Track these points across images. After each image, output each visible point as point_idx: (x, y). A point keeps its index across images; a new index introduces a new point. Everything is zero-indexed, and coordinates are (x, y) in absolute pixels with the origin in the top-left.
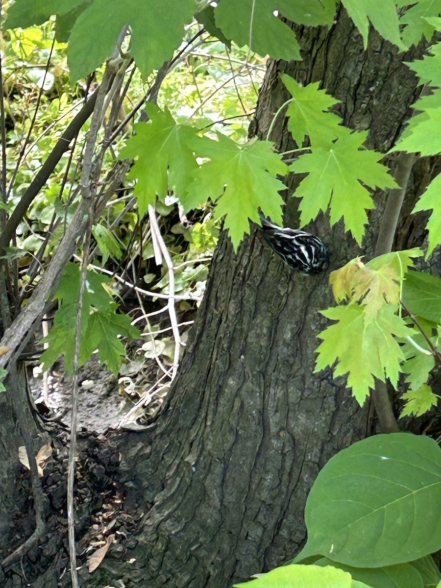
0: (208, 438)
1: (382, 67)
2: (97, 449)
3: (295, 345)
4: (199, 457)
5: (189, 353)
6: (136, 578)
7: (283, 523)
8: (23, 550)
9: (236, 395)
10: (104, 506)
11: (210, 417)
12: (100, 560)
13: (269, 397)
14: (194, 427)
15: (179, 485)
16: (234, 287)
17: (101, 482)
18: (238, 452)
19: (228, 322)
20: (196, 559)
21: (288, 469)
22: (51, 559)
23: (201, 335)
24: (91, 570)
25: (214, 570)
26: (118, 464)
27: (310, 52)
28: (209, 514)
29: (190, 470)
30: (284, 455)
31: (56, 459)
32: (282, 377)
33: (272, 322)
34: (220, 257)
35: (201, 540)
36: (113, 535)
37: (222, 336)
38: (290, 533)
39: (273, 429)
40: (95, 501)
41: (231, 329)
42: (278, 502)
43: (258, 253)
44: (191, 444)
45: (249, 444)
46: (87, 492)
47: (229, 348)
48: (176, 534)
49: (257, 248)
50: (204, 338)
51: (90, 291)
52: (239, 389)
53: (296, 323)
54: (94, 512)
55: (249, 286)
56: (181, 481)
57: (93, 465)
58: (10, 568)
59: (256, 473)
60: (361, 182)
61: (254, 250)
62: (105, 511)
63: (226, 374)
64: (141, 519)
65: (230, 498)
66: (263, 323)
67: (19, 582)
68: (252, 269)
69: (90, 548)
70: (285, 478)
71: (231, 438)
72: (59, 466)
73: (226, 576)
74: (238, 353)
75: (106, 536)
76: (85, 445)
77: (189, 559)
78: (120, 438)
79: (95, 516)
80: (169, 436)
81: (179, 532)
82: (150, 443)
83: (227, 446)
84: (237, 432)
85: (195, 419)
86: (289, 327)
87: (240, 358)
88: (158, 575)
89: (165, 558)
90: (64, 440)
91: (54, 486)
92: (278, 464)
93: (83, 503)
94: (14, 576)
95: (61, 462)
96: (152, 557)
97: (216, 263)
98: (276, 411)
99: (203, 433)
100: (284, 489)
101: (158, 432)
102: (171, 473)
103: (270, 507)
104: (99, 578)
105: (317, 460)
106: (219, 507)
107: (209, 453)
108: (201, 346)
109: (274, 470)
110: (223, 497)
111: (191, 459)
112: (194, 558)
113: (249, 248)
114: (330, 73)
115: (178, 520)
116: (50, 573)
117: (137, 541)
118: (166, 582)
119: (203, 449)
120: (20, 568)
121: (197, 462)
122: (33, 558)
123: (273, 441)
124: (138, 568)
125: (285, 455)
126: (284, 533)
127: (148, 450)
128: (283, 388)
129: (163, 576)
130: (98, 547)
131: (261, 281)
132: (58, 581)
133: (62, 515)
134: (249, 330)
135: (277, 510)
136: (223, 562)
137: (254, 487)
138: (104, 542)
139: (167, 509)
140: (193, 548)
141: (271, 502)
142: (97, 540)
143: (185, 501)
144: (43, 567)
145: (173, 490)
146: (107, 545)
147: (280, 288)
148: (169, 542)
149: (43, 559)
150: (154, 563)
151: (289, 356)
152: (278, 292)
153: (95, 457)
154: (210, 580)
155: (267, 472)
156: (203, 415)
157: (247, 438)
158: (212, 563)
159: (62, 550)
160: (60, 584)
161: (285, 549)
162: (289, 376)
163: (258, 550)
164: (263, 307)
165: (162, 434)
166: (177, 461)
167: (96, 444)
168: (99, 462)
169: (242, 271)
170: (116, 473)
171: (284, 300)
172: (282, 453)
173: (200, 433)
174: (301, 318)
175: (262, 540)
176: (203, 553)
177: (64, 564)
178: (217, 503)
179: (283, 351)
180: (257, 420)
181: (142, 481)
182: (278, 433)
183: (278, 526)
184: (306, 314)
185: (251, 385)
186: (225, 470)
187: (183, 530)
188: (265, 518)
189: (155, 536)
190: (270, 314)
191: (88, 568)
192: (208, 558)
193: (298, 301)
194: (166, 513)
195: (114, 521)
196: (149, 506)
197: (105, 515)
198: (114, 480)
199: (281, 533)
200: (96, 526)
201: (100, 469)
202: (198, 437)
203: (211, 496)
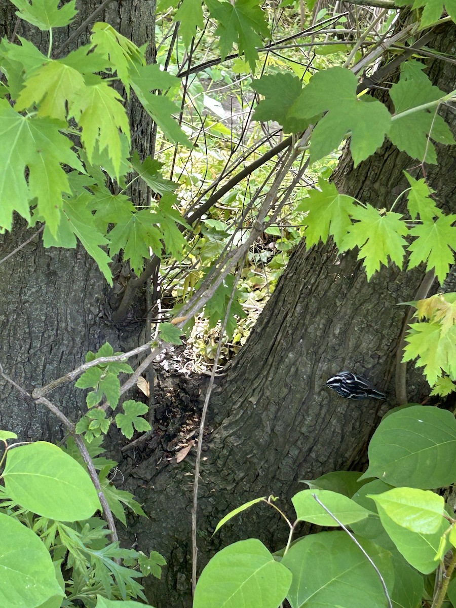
0: (267, 388)
1: (434, 172)
2: (185, 385)
3: (342, 338)
4: (260, 399)
5: (257, 332)
6: (207, 470)
7: (313, 449)
8: (137, 443)
9: (293, 364)
10: (187, 421)
11: (271, 375)
12: (184, 456)
13: (317, 368)
14: (257, 380)
15: (242, 415)
16: (302, 296)
17: (187, 406)
18: (289, 400)
19: (293, 317)
20: (250, 462)
21: (323, 415)
22: (153, 451)
23: (268, 322)
24: (179, 461)
25: (262, 473)
26: (198, 396)
27: (383, 156)
28: (262, 437)
29: (252, 407)
30: (321, 406)
31: (160, 388)
32: (329, 357)
33: (328, 321)
34: (291, 275)
35: (255, 452)
36: (193, 441)
37: (288, 325)
38: (318, 456)
39: (317, 389)
40: (182, 417)
41: (296, 322)
42: (313, 435)
43: (324, 277)
44: (254, 390)
45: (298, 396)
46: (178, 411)
47: (292, 334)
48: (237, 446)
49: (323, 274)
50: (270, 325)
51: (225, 286)
52: (296, 361)
53: (345, 325)
54: (181, 425)
55: (315, 297)
56: (243, 413)
57: (183, 395)
58: (126, 453)
59: (299, 415)
60: (449, 246)
61: (321, 274)
62: (188, 425)
63: (288, 350)
64: (211, 433)
65: (279, 429)
66: (320, 321)
67: (131, 463)
68: (317, 286)
69: (178, 447)
70: (320, 421)
71: (285, 391)
72: (161, 392)
73: (270, 476)
74: (299, 337)
75: (188, 441)
76: (177, 381)
77: (245, 463)
78: (201, 379)
79: (182, 427)
80: (236, 382)
81: (240, 444)
82: (222, 386)
83: (282, 395)
84: (290, 387)
85: (259, 374)
86: (339, 326)
87: (299, 341)
88: (223, 470)
89: (228, 460)
90: (165, 376)
91: (158, 405)
92: (316, 410)
93: (176, 417)
94: (128, 458)
95: (163, 390)
96: (219, 458)
97: (286, 278)
98: (321, 378)
99: (264, 385)
100: (318, 427)
101: (228, 379)
102: (236, 407)
103: (307, 438)
104: (183, 467)
105: (344, 412)
106: (270, 432)
107: (267, 397)
108: (268, 329)
109: (313, 414)
110: (274, 427)
111: (253, 400)
112: (248, 463)
113: (317, 273)
114: (397, 171)
115: (239, 437)
116: (152, 459)
117: (209, 447)
118: (228, 475)
119: (263, 394)
120: (133, 454)
121: (258, 402)
122: (142, 449)
123: (315, 396)
124: (208, 464)
125: (323, 406)
126: (313, 455)
127: (220, 390)
128: (328, 364)
129: (225, 471)
130: (183, 447)
131: (324, 295)
132: (156, 465)
133: (161, 424)
134: (310, 324)
135: (311, 440)
136: (268, 468)
137: (297, 423)
138: (187, 445)
139: (232, 429)
140: (249, 456)
141: (308, 434)
142: (183, 443)
143: (245, 426)
144: (147, 455)
145: (237, 418)
146: (190, 447)
147: (337, 301)
148: (232, 450)
149: (147, 450)
150: (220, 463)
151: (336, 344)
152: (335, 303)
153: (184, 390)
154: (259, 478)
155: (308, 415)
156: (265, 373)
157: (298, 392)
158: (261, 468)
159: (160, 446)
160: (157, 467)
161: (312, 465)
162: (333, 357)
163: (294, 463)
164: (323, 311)
165: (231, 381)
166: (241, 400)
167: (186, 381)
168: (186, 393)
169: (309, 287)
170: (196, 401)
171: (338, 309)
172: (320, 405)
173: (262, 384)
174: (349, 322)
175: (297, 457)
176: (256, 461)
177: (161, 455)
178: (268, 430)
179: (333, 341)
180: (306, 381)
181: (213, 409)
182: (320, 392)
183: (310, 450)
184: (352, 320)
185: (305, 358)
186: (278, 410)
187: (242, 444)
188: (302, 444)
189: (222, 446)
190: (327, 317)
191: (176, 459)
192: (259, 463)
193: (348, 311)
194: (231, 431)
195: (194, 432)
196: (217, 425)
197: (188, 427)
198: (195, 406)
199: (311, 454)
200: (182, 434)
201: (186, 398)
202: (260, 387)
203: (265, 425)
